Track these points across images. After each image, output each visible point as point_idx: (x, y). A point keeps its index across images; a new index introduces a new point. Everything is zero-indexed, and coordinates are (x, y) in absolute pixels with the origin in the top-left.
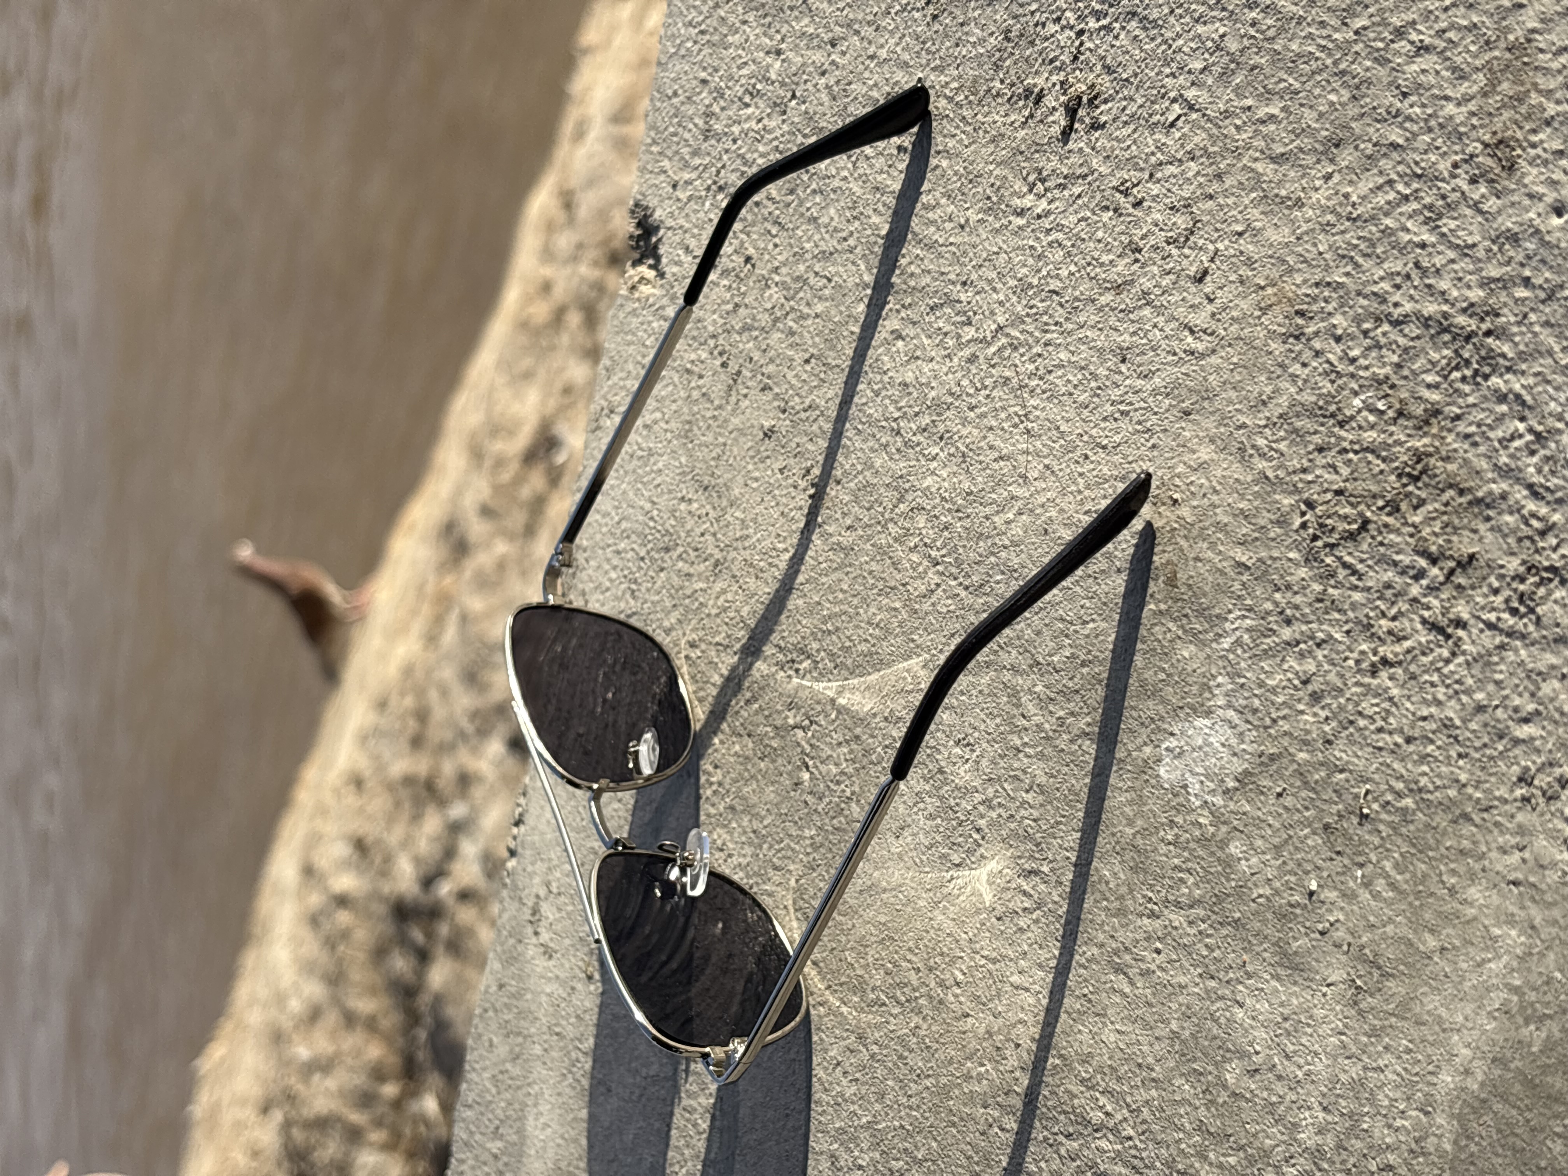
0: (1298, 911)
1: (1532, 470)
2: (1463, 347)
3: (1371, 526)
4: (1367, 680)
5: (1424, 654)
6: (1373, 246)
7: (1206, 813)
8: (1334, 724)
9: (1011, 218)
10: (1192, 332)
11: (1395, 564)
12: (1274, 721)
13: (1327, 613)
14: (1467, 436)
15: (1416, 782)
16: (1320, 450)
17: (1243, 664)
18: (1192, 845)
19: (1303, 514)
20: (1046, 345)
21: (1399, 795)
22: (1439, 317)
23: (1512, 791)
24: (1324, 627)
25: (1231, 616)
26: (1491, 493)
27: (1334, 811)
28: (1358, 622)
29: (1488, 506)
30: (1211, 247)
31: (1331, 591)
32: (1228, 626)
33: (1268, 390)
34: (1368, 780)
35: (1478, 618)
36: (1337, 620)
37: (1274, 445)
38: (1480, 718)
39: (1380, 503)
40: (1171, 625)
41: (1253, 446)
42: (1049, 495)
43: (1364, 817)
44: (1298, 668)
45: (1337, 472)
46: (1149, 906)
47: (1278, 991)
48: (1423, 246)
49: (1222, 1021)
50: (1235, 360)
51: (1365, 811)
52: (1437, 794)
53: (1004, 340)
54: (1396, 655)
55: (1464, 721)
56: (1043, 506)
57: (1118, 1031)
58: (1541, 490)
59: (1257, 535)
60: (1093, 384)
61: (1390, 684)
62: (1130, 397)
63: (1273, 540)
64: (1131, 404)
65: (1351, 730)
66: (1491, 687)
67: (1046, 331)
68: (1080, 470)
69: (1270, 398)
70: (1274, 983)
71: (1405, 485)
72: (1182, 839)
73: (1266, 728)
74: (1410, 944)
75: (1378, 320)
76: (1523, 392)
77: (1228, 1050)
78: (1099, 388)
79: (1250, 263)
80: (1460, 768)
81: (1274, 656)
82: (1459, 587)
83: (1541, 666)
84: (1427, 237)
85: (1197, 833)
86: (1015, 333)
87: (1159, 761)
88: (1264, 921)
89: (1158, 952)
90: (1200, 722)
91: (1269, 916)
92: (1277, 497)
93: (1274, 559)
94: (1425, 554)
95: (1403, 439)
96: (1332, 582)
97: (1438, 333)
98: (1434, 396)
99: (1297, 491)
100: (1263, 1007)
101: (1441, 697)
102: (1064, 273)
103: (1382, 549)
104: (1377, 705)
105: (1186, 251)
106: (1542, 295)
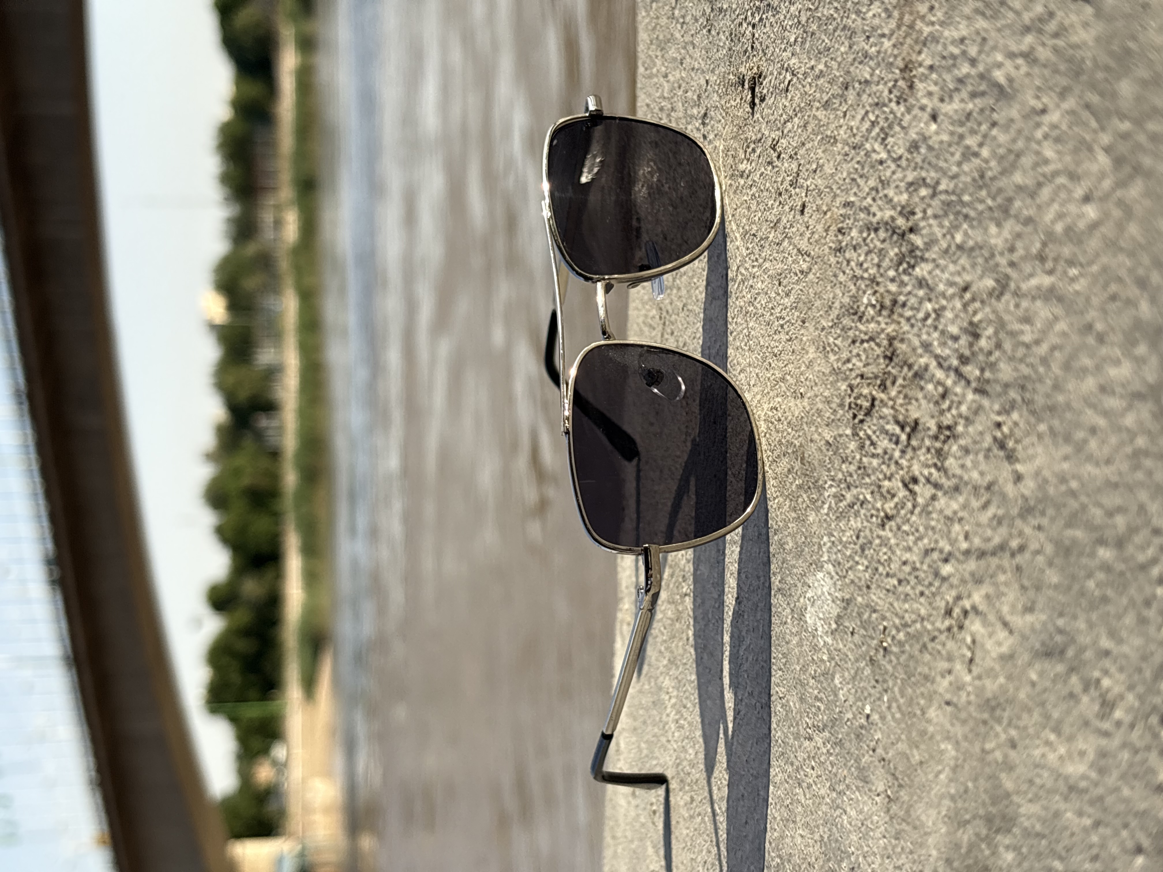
0: (863, 732)
1: (936, 343)
2: (901, 245)
3: (877, 403)
4: (882, 533)
5: (902, 508)
6: (863, 168)
7: (826, 652)
8: (869, 570)
9: (740, 180)
10: (802, 255)
11: (887, 432)
12: (847, 572)
13: (863, 478)
14: (908, 319)
15: (903, 618)
16: (854, 342)
17: (833, 526)
18: (822, 678)
19: (850, 396)
20: (754, 277)
21: (898, 630)
22: (890, 221)
23: (943, 622)
24: (863, 490)
25: (827, 486)
26: (920, 367)
27: (873, 646)
28: (875, 484)
29: (922, 378)
30: (805, 185)
31: (865, 460)
32: (826, 494)
33: (831, 296)
34: (884, 618)
35: (921, 474)
36: (867, 484)
37: (836, 341)
38: (928, 560)
39: (878, 382)
40: (805, 496)
41: (829, 344)
42: (759, 397)
43: (885, 649)
44: (854, 526)
45: (861, 360)
46: (808, 730)
47: (858, 800)
48: (881, 162)
49: (839, 826)
50: (818, 275)
51: (885, 644)
52: (913, 628)
53: (740, 277)
54: (891, 509)
55: (922, 563)
56: (756, 407)
57: (802, 836)
58: (941, 360)
59: (833, 417)
60: (770, 306)
61: (890, 535)
62: (784, 313)
63: (839, 420)
64: (784, 319)
65: (877, 576)
66: (930, 533)
67: (753, 267)
68: (769, 375)
69: (833, 303)
70: (857, 793)
71: (887, 366)
72: (817, 675)
73: (845, 577)
74: (908, 759)
75: (869, 229)
76: (927, 277)
77: (842, 852)
78: (772, 308)
79: (820, 193)
80: (921, 604)
81: (845, 517)
82: (914, 449)
83: (949, 513)
84: (884, 155)
85: (823, 668)
86: (743, 271)
87: (806, 609)
88: (850, 741)
89: (813, 768)
90: (820, 575)
91: (853, 736)
92: (839, 384)
93: (840, 436)
94: (897, 422)
95: (883, 326)
96: (864, 453)
97: (892, 235)
98: (893, 288)
99: (846, 379)
100: (853, 813)
101: (911, 544)
102: (756, 218)
103: (881, 421)
104: (885, 554)
105: (797, 190)
106: (930, 191)
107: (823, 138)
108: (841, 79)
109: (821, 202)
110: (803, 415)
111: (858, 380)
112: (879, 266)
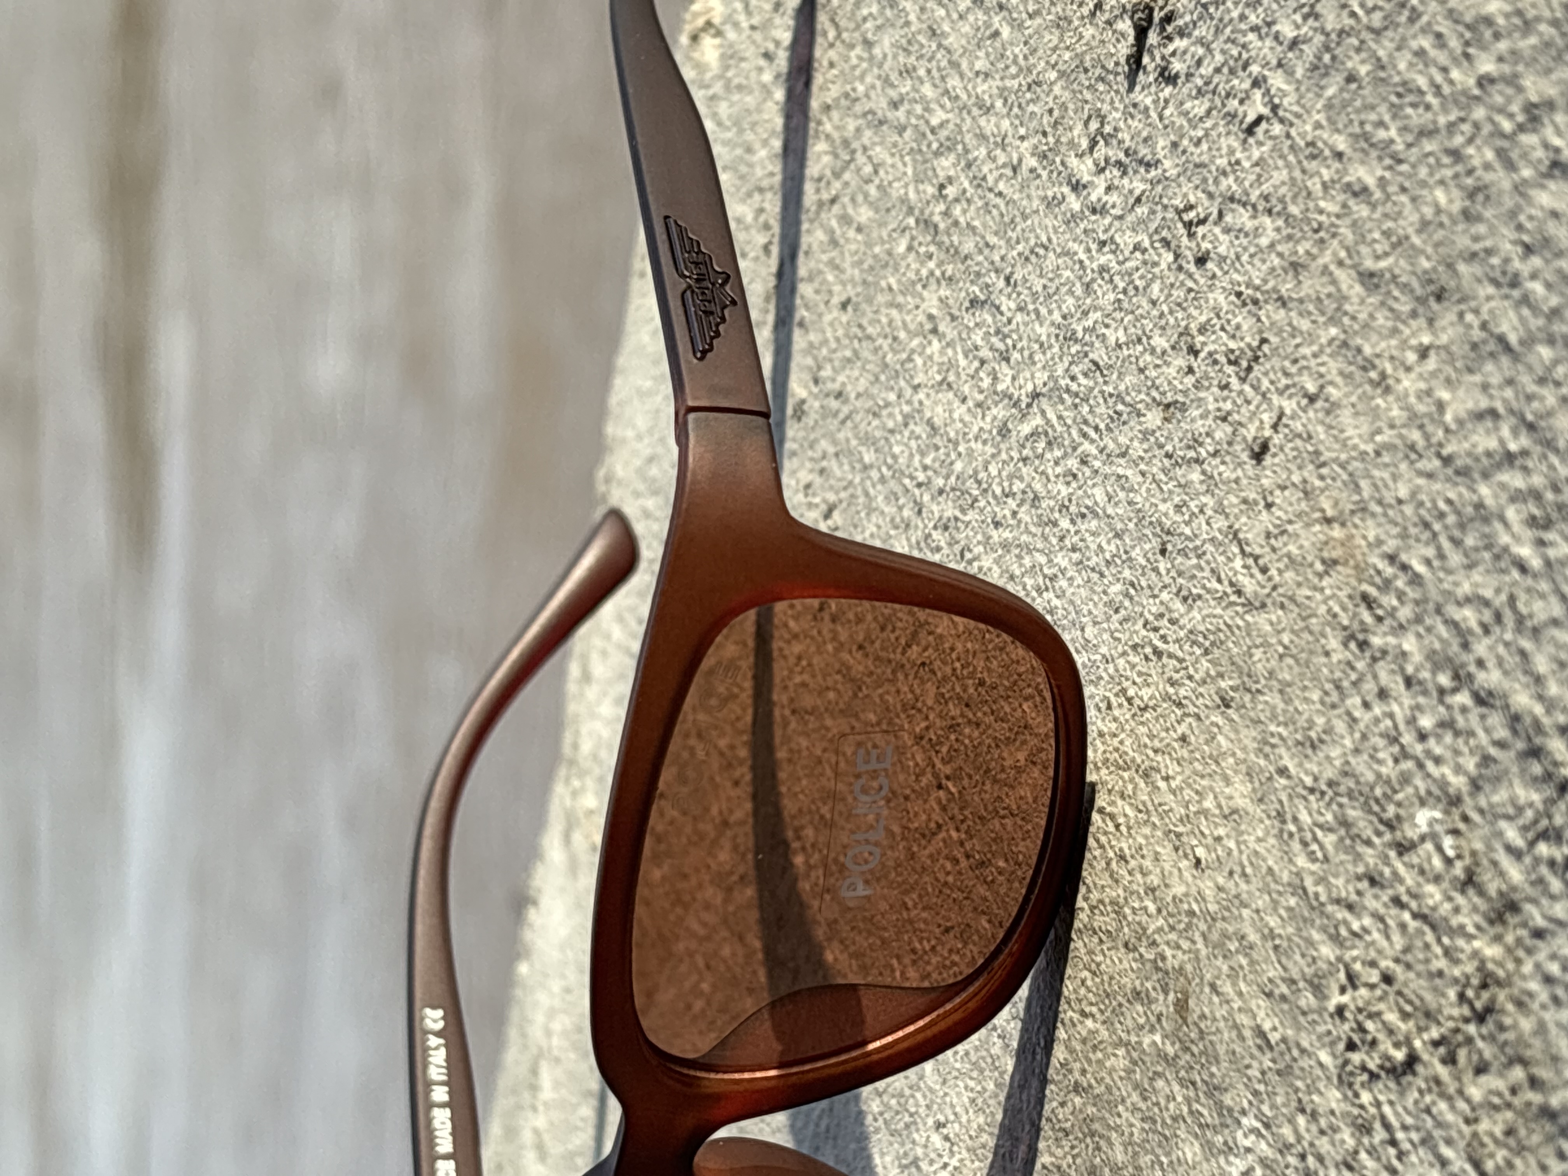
107: (1345, 344)
108: (1426, 264)
109: (1318, 483)
110: (1195, 907)
111: (1374, 977)
112: (1476, 785)
